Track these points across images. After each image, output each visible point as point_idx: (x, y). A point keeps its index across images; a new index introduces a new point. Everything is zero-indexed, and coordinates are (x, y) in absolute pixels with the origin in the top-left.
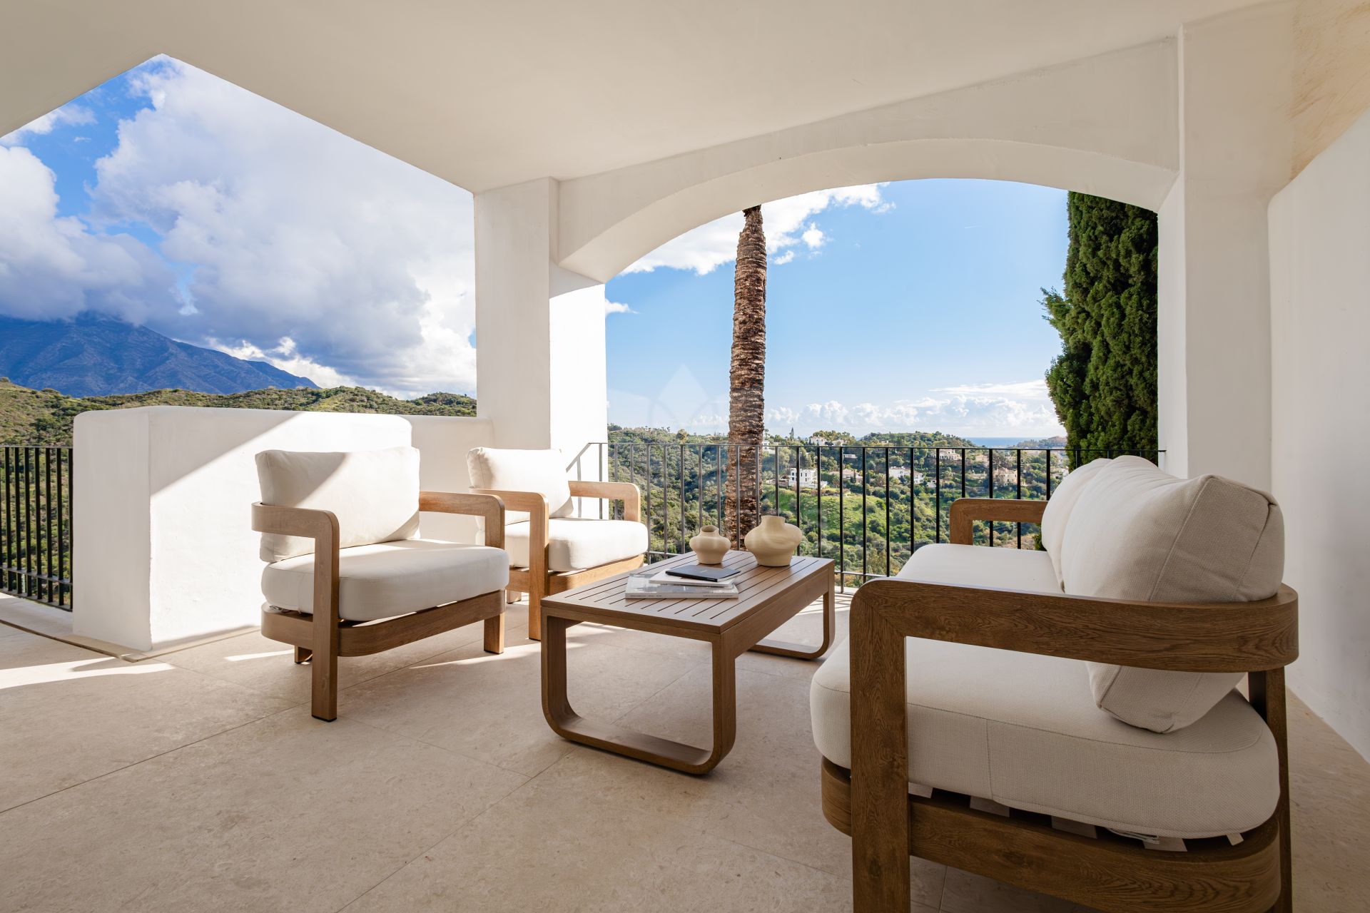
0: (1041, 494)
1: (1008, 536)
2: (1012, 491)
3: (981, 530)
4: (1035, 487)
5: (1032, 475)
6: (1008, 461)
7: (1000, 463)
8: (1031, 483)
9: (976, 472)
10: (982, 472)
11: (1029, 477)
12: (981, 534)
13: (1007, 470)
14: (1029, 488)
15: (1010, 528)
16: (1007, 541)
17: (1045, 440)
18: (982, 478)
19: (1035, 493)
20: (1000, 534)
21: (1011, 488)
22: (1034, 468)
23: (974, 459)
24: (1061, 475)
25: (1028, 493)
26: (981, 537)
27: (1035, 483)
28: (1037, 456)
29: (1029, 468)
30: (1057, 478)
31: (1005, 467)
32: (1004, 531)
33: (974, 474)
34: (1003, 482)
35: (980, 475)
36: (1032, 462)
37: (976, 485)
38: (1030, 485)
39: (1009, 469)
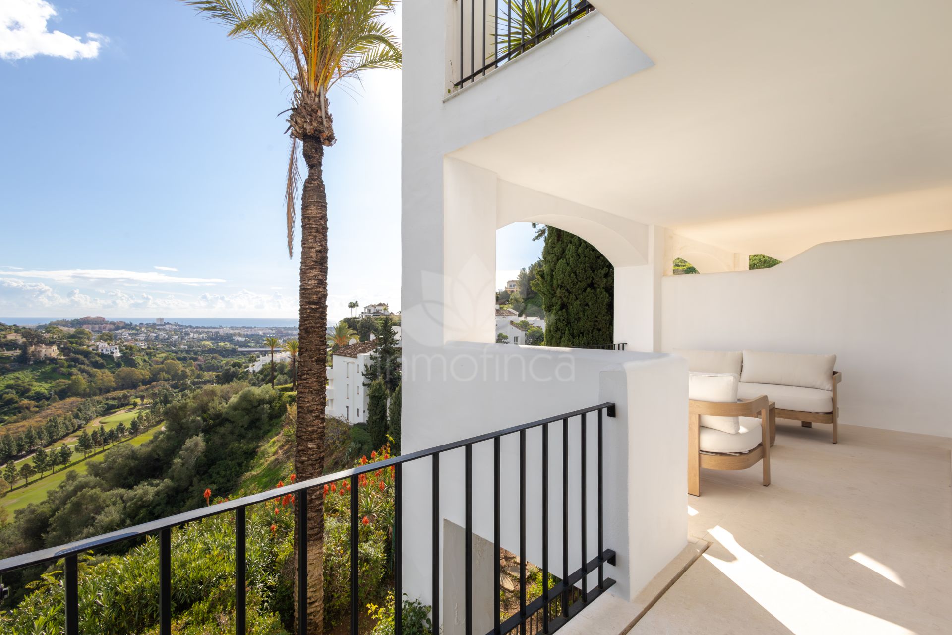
0: (79, 364)
1: (46, 403)
2: (49, 364)
3: (16, 402)
4: (73, 358)
5: (70, 349)
6: (45, 338)
7: (36, 340)
8: (69, 355)
9: (8, 350)
10: (16, 349)
11: (67, 351)
12: (16, 405)
13: (44, 346)
14: (67, 360)
15: (48, 396)
16: (46, 407)
17: (77, 320)
18: (15, 354)
19: (73, 363)
20: (38, 402)
21: (48, 362)
22: (72, 343)
23: (5, 337)
24: (97, 347)
25: (66, 364)
26: (15, 408)
27: (72, 355)
28: (72, 333)
29: (66, 343)
30: (93, 350)
31: (42, 344)
32: (42, 399)
33: (6, 351)
34: (40, 357)
35: (13, 352)
36: (69, 338)
37: (8, 361)
38: (68, 357)
39: (45, 345)
